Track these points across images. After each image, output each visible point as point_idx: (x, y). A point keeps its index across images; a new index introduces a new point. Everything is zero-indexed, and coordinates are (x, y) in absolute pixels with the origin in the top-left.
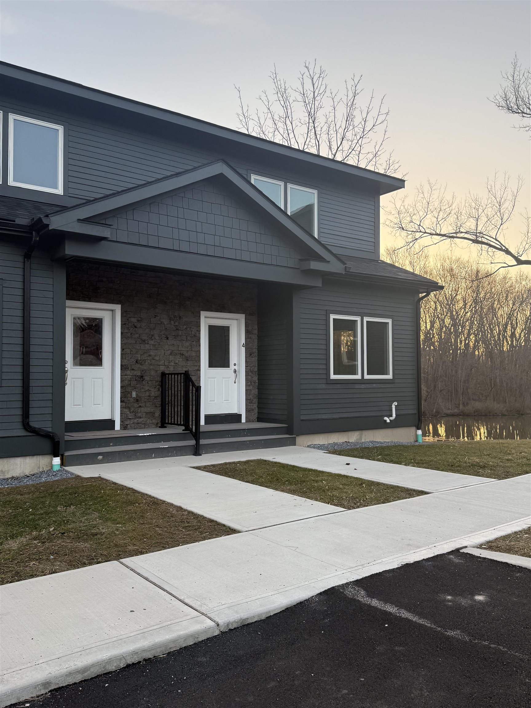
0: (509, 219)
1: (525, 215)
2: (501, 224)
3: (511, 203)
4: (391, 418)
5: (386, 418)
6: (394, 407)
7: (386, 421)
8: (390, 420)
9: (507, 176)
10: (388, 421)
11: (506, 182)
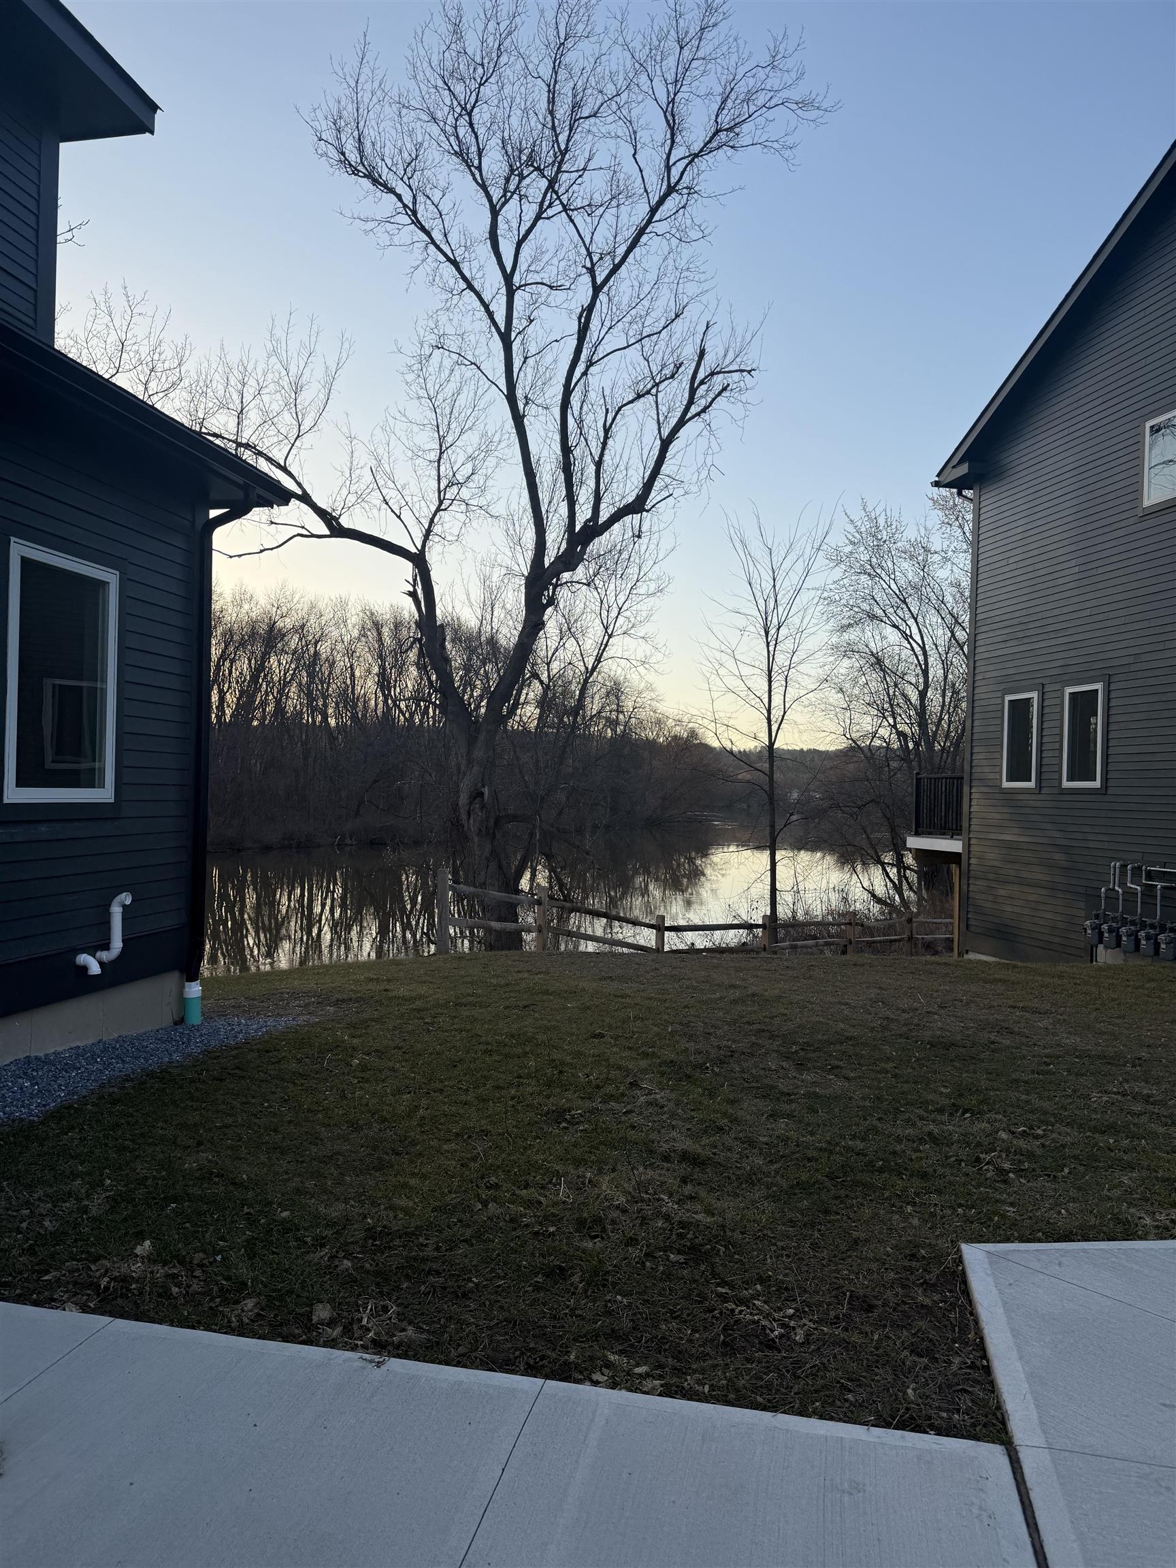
0: (316, 428)
1: (345, 430)
2: (298, 436)
3: (323, 390)
4: (105, 956)
5: (84, 959)
6: (116, 911)
7: (85, 968)
8: (101, 964)
9: (315, 327)
10: (95, 969)
11: (313, 339)
